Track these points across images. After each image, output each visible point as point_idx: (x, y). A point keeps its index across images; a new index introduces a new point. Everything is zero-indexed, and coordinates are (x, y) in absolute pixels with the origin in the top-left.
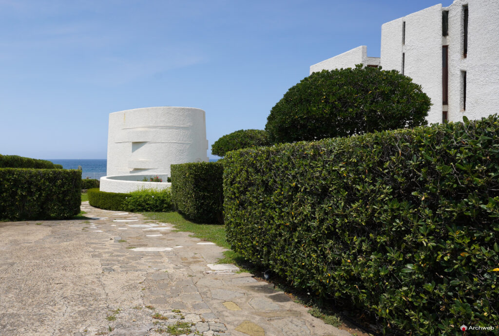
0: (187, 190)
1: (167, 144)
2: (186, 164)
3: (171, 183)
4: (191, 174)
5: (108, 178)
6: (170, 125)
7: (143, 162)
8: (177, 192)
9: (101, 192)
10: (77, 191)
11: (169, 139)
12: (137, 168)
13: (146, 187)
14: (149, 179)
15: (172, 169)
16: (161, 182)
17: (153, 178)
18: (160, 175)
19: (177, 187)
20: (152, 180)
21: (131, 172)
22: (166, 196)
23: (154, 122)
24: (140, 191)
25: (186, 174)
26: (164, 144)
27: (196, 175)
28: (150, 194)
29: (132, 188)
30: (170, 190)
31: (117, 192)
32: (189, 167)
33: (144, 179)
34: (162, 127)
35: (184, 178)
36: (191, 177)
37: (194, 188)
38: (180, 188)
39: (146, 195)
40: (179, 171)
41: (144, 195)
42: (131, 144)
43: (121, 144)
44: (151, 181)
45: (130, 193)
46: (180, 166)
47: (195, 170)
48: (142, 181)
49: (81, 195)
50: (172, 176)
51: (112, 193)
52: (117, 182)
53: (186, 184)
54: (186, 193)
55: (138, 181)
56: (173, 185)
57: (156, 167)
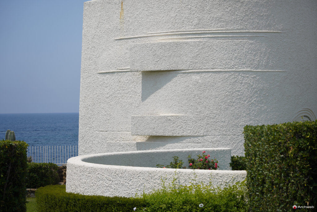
0: (292, 189)
1: (227, 75)
2: (289, 126)
3: (244, 172)
4: (300, 149)
5: (84, 160)
6: (235, 28)
7: (167, 119)
8: (262, 193)
9: (71, 194)
10: (16, 194)
11: (233, 63)
12: (155, 134)
13: (182, 181)
14: (186, 162)
15: (247, 138)
16: (215, 169)
17: (196, 158)
18: (213, 152)
19: (264, 182)
20: (192, 164)
21: (139, 146)
22: (233, 203)
23: (196, 21)
24: (169, 190)
25: (288, 149)
26: (221, 76)
27: (312, 153)
28: (193, 199)
29: (148, 186)
30: (244, 189)
31: (109, 193)
32: (295, 134)
33: (173, 161)
34: (215, 35)
35: (282, 159)
36: (302, 157)
37: (309, 183)
38: (272, 183)
39: (185, 203)
40: (268, 142)
41: (179, 200)
42: (139, 77)
43: (115, 77)
44: (191, 167)
45: (144, 195)
46: (273, 130)
47: (310, 140)
48: (167, 167)
49: (25, 202)
50: (248, 154)
51: (99, 197)
52: (107, 170)
53: (287, 175)
54: (287, 197)
55: (158, 166)
56: (251, 178)
57: (202, 132)
